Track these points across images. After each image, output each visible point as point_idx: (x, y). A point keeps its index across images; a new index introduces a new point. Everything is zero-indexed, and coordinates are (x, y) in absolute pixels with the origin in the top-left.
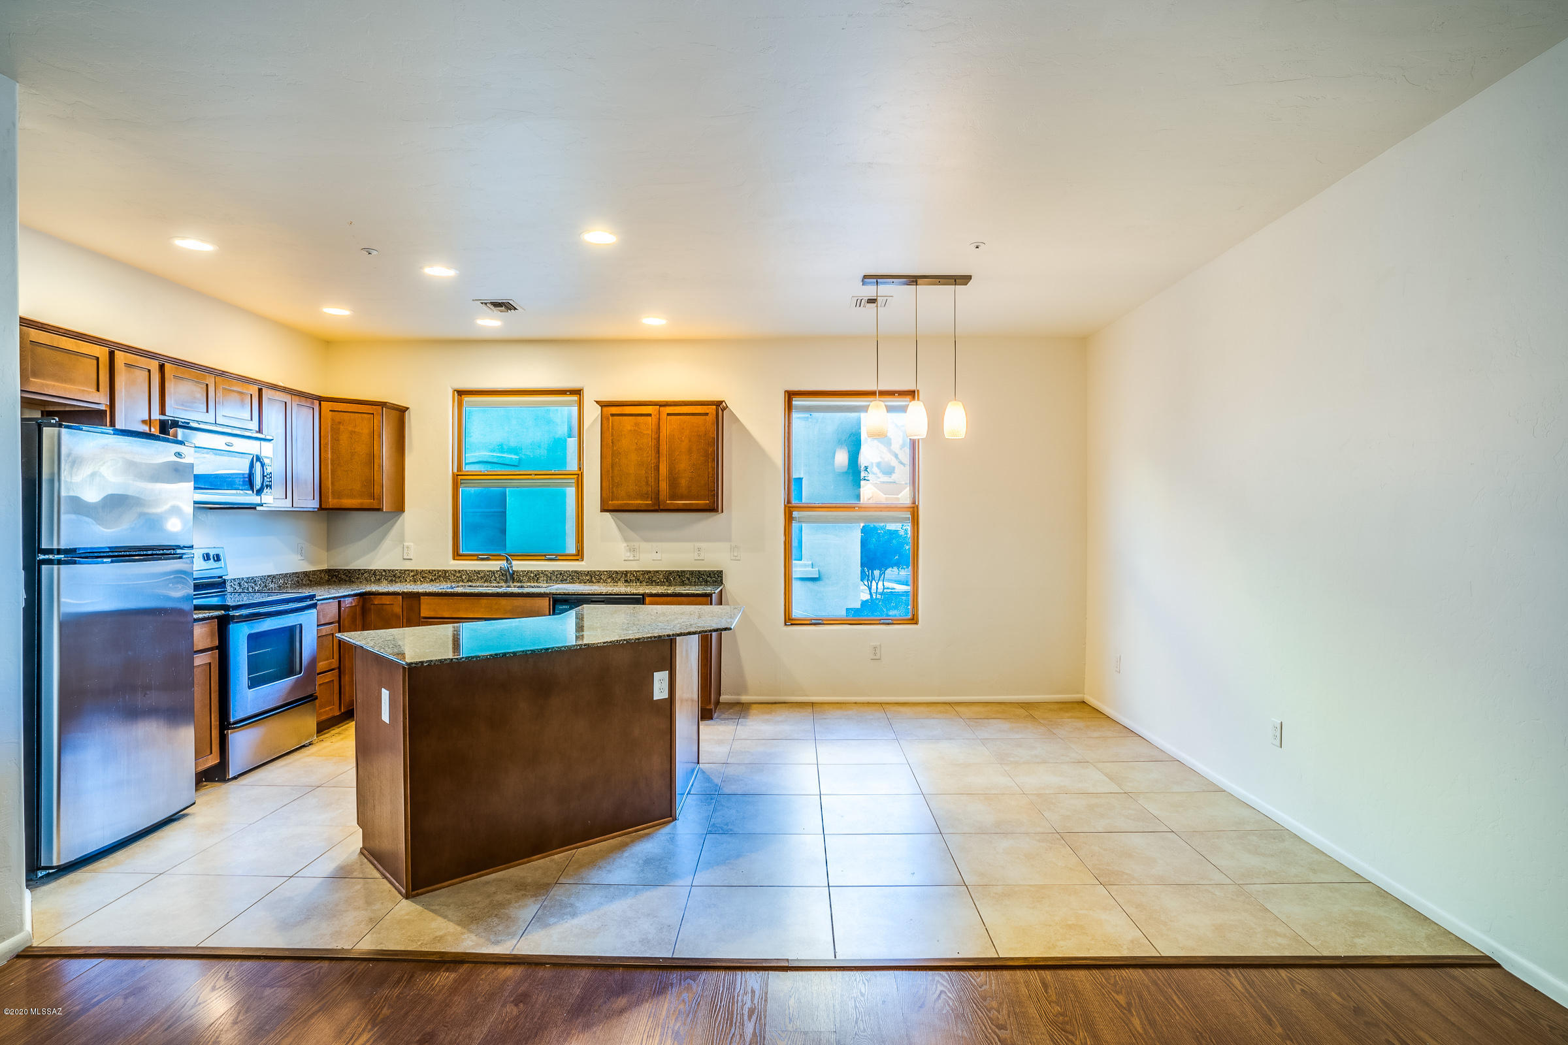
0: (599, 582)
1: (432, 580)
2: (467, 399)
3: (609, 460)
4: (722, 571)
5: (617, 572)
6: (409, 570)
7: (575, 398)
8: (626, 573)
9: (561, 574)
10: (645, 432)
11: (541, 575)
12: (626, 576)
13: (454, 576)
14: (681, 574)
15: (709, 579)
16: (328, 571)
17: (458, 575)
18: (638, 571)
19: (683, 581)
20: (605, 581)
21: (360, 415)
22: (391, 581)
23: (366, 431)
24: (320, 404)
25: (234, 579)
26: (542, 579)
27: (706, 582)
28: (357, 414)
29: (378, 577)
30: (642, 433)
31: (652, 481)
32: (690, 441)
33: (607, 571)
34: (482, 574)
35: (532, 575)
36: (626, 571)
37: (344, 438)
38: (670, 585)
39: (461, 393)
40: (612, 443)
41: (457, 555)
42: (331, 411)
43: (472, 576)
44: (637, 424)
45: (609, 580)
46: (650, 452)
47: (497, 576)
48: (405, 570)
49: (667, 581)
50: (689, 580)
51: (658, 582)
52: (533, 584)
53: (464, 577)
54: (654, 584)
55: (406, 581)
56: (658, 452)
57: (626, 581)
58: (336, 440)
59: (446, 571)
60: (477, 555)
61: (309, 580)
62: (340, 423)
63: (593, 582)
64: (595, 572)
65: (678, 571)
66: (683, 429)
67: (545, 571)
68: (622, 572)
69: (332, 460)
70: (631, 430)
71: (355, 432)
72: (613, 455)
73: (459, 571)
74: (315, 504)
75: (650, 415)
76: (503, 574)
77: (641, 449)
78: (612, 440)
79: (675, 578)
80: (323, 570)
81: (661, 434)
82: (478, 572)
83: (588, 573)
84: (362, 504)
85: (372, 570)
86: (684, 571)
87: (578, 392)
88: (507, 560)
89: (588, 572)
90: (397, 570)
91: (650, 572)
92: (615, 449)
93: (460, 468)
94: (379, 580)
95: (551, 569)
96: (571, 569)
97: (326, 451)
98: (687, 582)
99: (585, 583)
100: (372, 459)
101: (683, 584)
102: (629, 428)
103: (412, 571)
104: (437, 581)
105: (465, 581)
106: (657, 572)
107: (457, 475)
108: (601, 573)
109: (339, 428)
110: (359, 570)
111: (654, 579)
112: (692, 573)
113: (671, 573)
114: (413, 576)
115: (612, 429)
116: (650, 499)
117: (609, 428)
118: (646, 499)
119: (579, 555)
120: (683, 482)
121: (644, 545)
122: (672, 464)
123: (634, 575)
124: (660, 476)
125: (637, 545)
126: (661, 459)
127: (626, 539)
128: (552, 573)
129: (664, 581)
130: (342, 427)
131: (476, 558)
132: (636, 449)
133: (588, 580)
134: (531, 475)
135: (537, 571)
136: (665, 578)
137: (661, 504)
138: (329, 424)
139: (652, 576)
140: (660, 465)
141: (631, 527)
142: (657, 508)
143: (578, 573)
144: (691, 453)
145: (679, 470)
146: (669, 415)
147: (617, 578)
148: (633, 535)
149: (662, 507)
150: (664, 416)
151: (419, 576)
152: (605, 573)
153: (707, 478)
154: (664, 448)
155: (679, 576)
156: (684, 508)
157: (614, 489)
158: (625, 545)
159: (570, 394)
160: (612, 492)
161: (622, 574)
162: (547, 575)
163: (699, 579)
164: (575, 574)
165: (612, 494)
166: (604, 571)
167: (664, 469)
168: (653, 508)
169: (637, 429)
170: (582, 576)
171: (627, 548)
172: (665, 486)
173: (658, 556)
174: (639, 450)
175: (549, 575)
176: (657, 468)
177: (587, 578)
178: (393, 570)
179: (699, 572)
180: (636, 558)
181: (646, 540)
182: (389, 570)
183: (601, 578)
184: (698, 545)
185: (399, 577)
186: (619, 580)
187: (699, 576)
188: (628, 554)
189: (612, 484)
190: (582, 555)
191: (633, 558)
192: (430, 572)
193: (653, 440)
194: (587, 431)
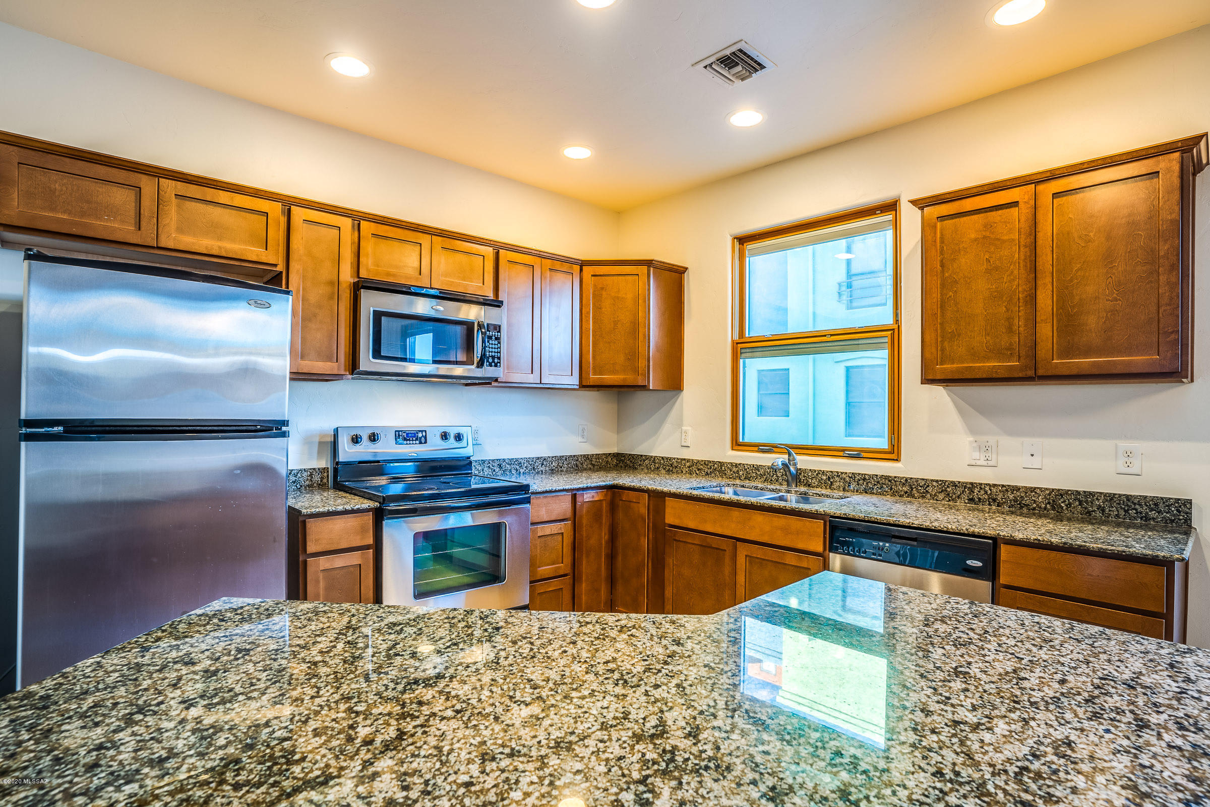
0: (923, 497)
1: (707, 474)
3: (936, 295)
4: (1189, 499)
5: (954, 484)
6: (684, 459)
8: (975, 487)
9: (864, 479)
10: (1005, 238)
11: (837, 479)
12: (971, 491)
13: (731, 471)
14: (1084, 497)
15: (1153, 514)
16: (617, 456)
17: (734, 469)
18: (995, 485)
19: (1089, 513)
20: (933, 497)
21: (623, 277)
22: (669, 471)
23: (630, 296)
24: (581, 270)
25: (493, 461)
26: (838, 484)
27: (1147, 518)
28: (620, 277)
29: (656, 465)
30: (998, 239)
31: (1020, 324)
33: (937, 481)
34: (762, 471)
35: (824, 478)
36: (972, 484)
37: (607, 305)
38: (1058, 518)
40: (942, 266)
41: (737, 444)
42: (593, 275)
44: (988, 227)
45: (941, 496)
46: (1016, 272)
47: (779, 474)
48: (682, 460)
49: (1053, 509)
50: (1103, 511)
51: (1034, 509)
52: (824, 491)
53: (741, 473)
54: (1025, 510)
55: (682, 472)
56: (1034, 270)
57: (971, 500)
58: (598, 308)
59: (721, 464)
60: (759, 445)
61: (592, 464)
62: (602, 289)
63: (913, 496)
64: (917, 480)
65: (1078, 493)
67: (842, 473)
68: (964, 485)
69: (594, 331)
70: (976, 240)
71: (618, 298)
72: (943, 287)
73: (736, 466)
74: (574, 381)
75: (1015, 204)
77: (996, 268)
78: (942, 261)
79: (1070, 504)
80: (610, 454)
81: (1039, 236)
82: (757, 468)
83: (910, 482)
84: (624, 380)
85: (652, 457)
86: (1091, 494)
88: (790, 454)
89: (906, 480)
90: (674, 459)
91: (1017, 489)
92: (946, 275)
93: (741, 334)
94: (658, 468)
95: (849, 470)
96: (880, 473)
97: (588, 321)
98: (1098, 514)
99: (901, 496)
100: (636, 329)
101: (1086, 519)
102: (973, 236)
103: (688, 461)
104: (713, 475)
105: (743, 478)
106: (1033, 490)
107: (738, 343)
108: (927, 483)
109: (601, 294)
110: (641, 456)
111: (1027, 501)
112: (1111, 498)
113: (1061, 493)
114: (689, 467)
115: (942, 242)
116: (1016, 358)
117: (935, 241)
118: (1010, 358)
119: (893, 452)
120: (1092, 322)
121: (1006, 441)
122: (1067, 288)
123: (986, 492)
124: (1038, 314)
125: (992, 440)
126: (1039, 283)
127: (973, 430)
128: (851, 477)
129: (1045, 508)
130: (604, 293)
131: (756, 449)
132: (988, 271)
133: (906, 493)
134: (825, 336)
135: (832, 472)
136: (1049, 503)
137: (1039, 365)
138: (591, 291)
139: (1022, 497)
140: (1038, 293)
141: (985, 410)
142: (1030, 373)
143: (889, 481)
144: (1111, 262)
145: (1081, 299)
146: (1056, 195)
147: (955, 494)
148: (982, 422)
149: (1040, 372)
150: (1046, 199)
151: (694, 468)
152: (935, 484)
153: (1154, 309)
154: (1046, 260)
155: (1081, 503)
156: (1095, 371)
157: (946, 344)
158: (972, 439)
159: (881, 213)
160: (943, 350)
161: (965, 487)
162: (844, 479)
163: (1126, 511)
164: (887, 482)
165: (942, 353)
166: (932, 480)
167: (1045, 299)
168: (1020, 375)
169: (988, 234)
170: (896, 485)
171: (975, 445)
172: (1046, 331)
173: (1036, 462)
174: (993, 270)
175: (848, 479)
176: (1032, 299)
177: (905, 489)
178: (670, 459)
179: (1128, 498)
180: (990, 463)
181: (1012, 433)
182: (667, 458)
183: (927, 491)
184: (1124, 445)
185: (676, 467)
186: (959, 497)
187: (1128, 505)
188: (976, 455)
189: (943, 337)
190: (899, 454)
191: (985, 463)
192: (706, 463)
193: (1022, 249)
194: (905, 262)
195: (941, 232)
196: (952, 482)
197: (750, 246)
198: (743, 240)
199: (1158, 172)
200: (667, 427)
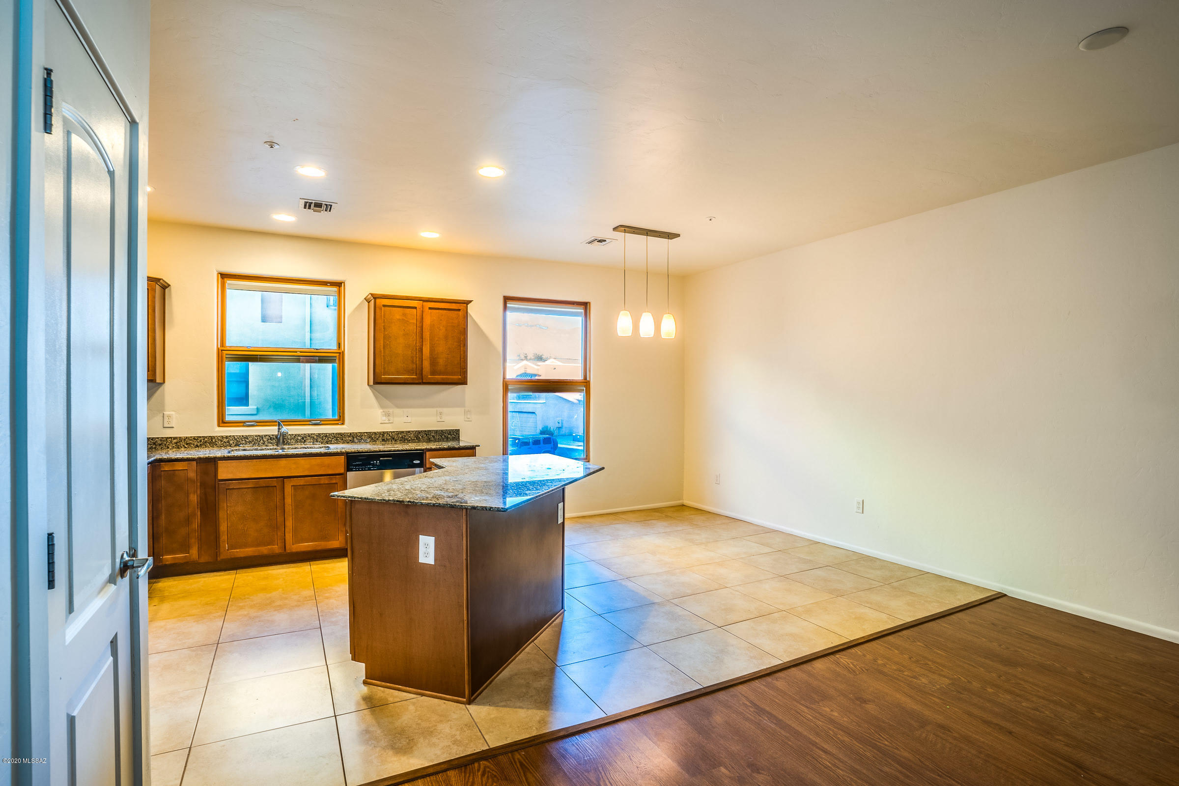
0: (360, 442)
1: (197, 446)
2: (229, 282)
3: (381, 342)
4: (459, 430)
5: (375, 433)
6: (171, 438)
7: (335, 289)
9: (326, 436)
10: (411, 321)
11: (308, 438)
12: (383, 436)
13: (221, 441)
14: (427, 433)
15: (449, 436)
17: (225, 440)
18: (394, 432)
19: (429, 439)
20: (365, 441)
26: (308, 441)
27: (447, 438)
30: (408, 322)
31: (416, 360)
32: (446, 330)
33: (367, 433)
34: (250, 439)
35: (300, 438)
36: (383, 432)
38: (419, 442)
39: (224, 276)
40: (384, 328)
43: (238, 441)
44: (404, 315)
45: (369, 440)
46: (415, 337)
47: (265, 440)
48: (167, 438)
49: (417, 439)
50: (434, 437)
51: (410, 440)
52: (300, 446)
53: (231, 442)
54: (406, 441)
55: (168, 448)
56: (422, 338)
57: (383, 440)
59: (212, 438)
60: (244, 422)
63: (354, 442)
64: (356, 433)
65: (426, 431)
66: (441, 320)
67: (312, 434)
68: (380, 433)
70: (399, 319)
72: (384, 338)
73: (227, 437)
75: (415, 308)
76: (271, 438)
77: (407, 334)
78: (384, 326)
79: (423, 436)
81: (424, 324)
82: (246, 437)
86: (430, 431)
87: (339, 284)
89: (351, 434)
90: (158, 438)
91: (403, 432)
92: (386, 333)
93: (223, 345)
95: (316, 432)
96: (335, 432)
98: (433, 439)
99: (348, 442)
101: (429, 441)
102: (398, 317)
103: (175, 438)
104: (203, 447)
105: (233, 445)
106: (409, 432)
107: (221, 351)
108: (361, 434)
111: (407, 437)
112: (436, 432)
113: (419, 432)
114: (176, 443)
115: (384, 317)
116: (415, 374)
117: (381, 316)
118: (412, 374)
119: (340, 420)
120: (441, 361)
121: (397, 411)
122: (433, 347)
123: (390, 435)
124: (423, 356)
125: (391, 410)
126: (424, 343)
127: (382, 406)
128: (318, 436)
129: (414, 439)
131: (242, 424)
132: (404, 335)
133: (351, 440)
134: (297, 352)
135: (305, 434)
136: (415, 437)
137: (424, 378)
139: (405, 436)
140: (423, 348)
141: (387, 396)
142: (421, 381)
143: (341, 435)
144: (447, 339)
145: (438, 352)
146: (430, 308)
147: (375, 437)
148: (387, 402)
149: (425, 381)
150: (426, 309)
151: (183, 443)
152: (366, 434)
153: (459, 359)
154: (427, 335)
155: (426, 435)
156: (442, 381)
157: (386, 365)
158: (382, 411)
159: (330, 285)
160: (384, 369)
161: (380, 434)
162: (313, 437)
163: (441, 436)
164: (340, 436)
166: (364, 433)
167: (426, 351)
168: (417, 382)
169: (404, 318)
170: (345, 437)
171: (383, 413)
172: (427, 364)
173: (409, 420)
175: (315, 437)
176: (421, 350)
177: (350, 439)
178: (153, 438)
179: (442, 431)
180: (390, 422)
181: (398, 407)
183: (362, 439)
184: (440, 410)
185: (160, 445)
186: (377, 439)
187: (442, 434)
188: (384, 418)
189: (384, 362)
190: (344, 420)
191: (388, 422)
192: (196, 439)
193: (418, 328)
194: (348, 317)
195: (384, 313)
199: (460, 310)
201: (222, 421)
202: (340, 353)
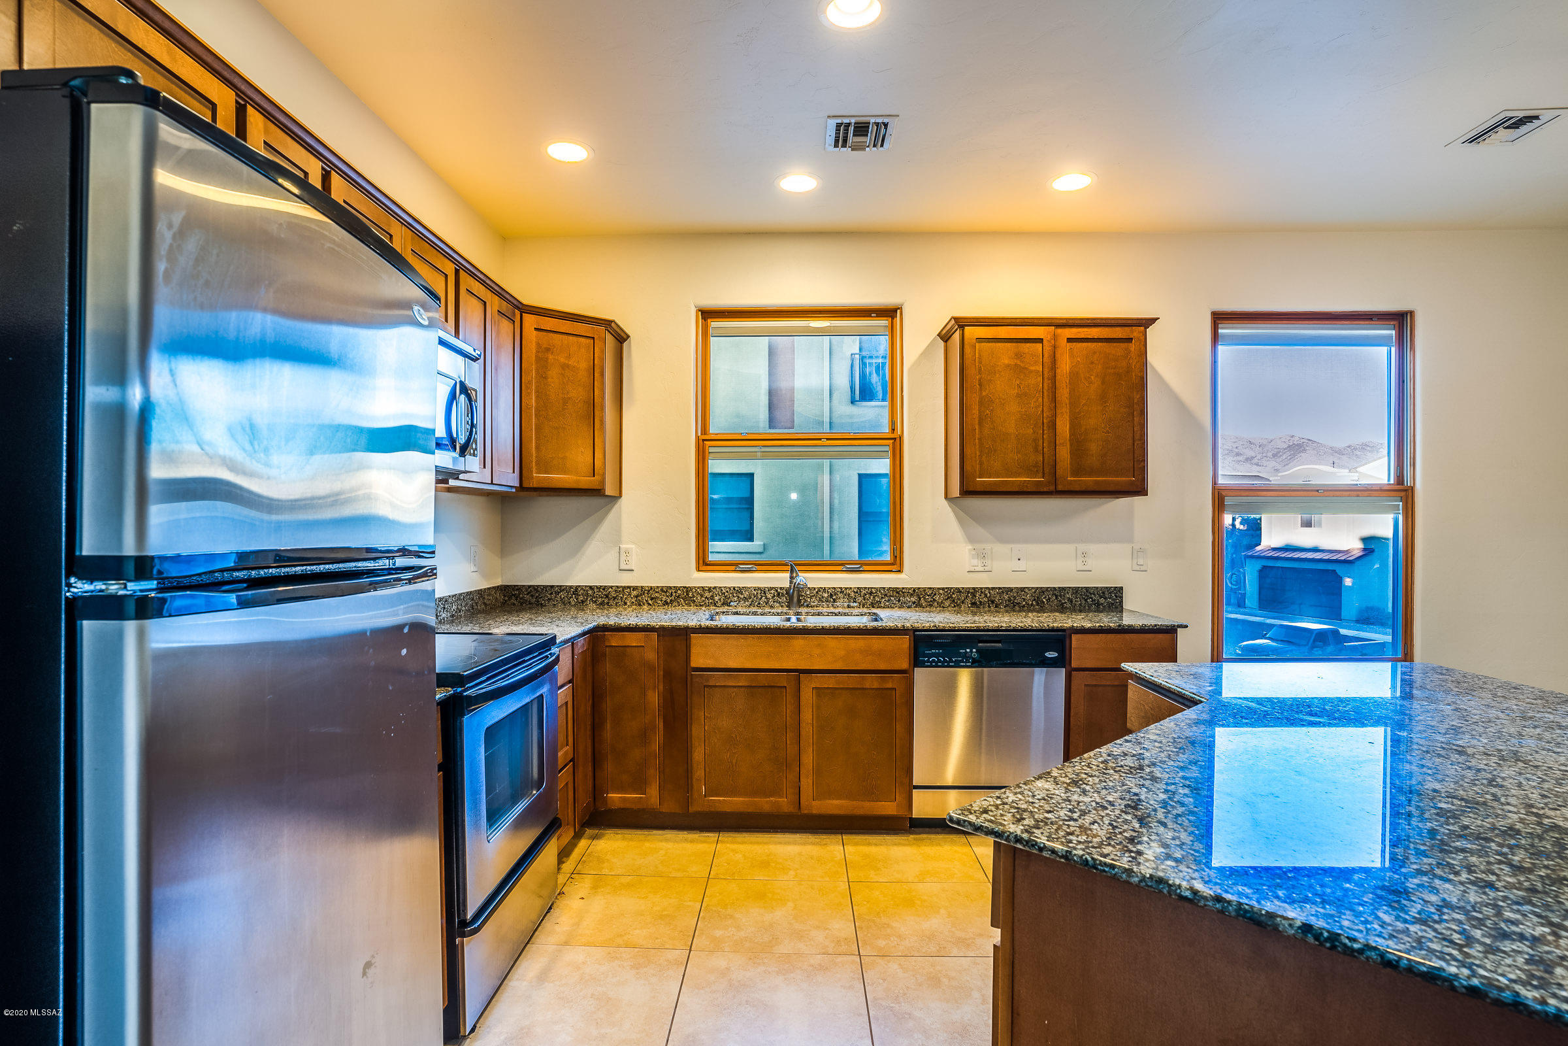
0: (931, 605)
1: (666, 603)
3: (975, 412)
4: (1121, 588)
5: (959, 590)
6: (629, 587)
7: (884, 322)
8: (974, 591)
9: (871, 593)
10: (1032, 368)
11: (841, 595)
12: (974, 595)
13: (702, 596)
14: (1059, 592)
15: (1102, 600)
16: (504, 589)
17: (707, 594)
18: (993, 589)
19: (1062, 604)
20: (940, 605)
21: (575, 339)
22: (602, 604)
23: (583, 365)
24: (521, 319)
26: (842, 602)
27: (1098, 605)
28: (571, 338)
29: (581, 598)
30: (1026, 368)
31: (1043, 445)
32: (1103, 383)
33: (943, 589)
34: (746, 594)
35: (826, 595)
36: (974, 588)
37: (554, 374)
38: (1042, 609)
40: (980, 385)
42: (536, 329)
43: (725, 598)
44: (1019, 355)
45: (947, 603)
46: (1040, 399)
47: (769, 596)
48: (624, 588)
49: (1038, 604)
50: (1072, 602)
51: (1024, 606)
53: (716, 598)
54: (1017, 608)
55: (626, 604)
56: (1054, 399)
57: (973, 604)
58: (540, 378)
59: (688, 589)
60: (736, 565)
62: (548, 350)
63: (921, 606)
64: (924, 589)
65: (1053, 588)
66: (1092, 363)
67: (846, 589)
68: (968, 590)
69: (537, 410)
70: (1009, 364)
71: (568, 366)
72: (981, 403)
73: (710, 590)
74: (512, 480)
75: (1040, 341)
76: (779, 594)
77: (1025, 394)
78: (979, 380)
79: (1049, 599)
80: (500, 588)
81: (1058, 371)
82: (739, 591)
83: (915, 592)
85: (571, 587)
86: (1064, 589)
87: (890, 313)
88: (792, 570)
89: (915, 590)
90: (611, 587)
91: (1011, 590)
92: (984, 394)
93: (705, 430)
94: (583, 602)
95: (855, 585)
96: (887, 586)
97: (529, 395)
98: (1068, 605)
99: (909, 607)
101: (1062, 609)
102: (1006, 362)
103: (635, 588)
105: (719, 604)
106: (1023, 589)
107: (703, 440)
108: (934, 591)
109: (547, 359)
110: (552, 587)
111: (1018, 600)
112: (1076, 590)
113: (1043, 591)
114: (637, 597)
115: (980, 362)
116: (1041, 474)
117: (975, 361)
118: (1035, 474)
119: (896, 564)
120: (1094, 447)
121: (1000, 548)
122: (1076, 418)
123: (986, 595)
124: (1057, 439)
125: (988, 547)
126: (1058, 411)
127: (971, 539)
128: (857, 592)
129: (1032, 605)
130: (551, 357)
131: (733, 568)
132: (1018, 396)
133: (914, 603)
134: (820, 439)
135: (834, 588)
136: (1035, 600)
137: (1058, 482)
138: (534, 351)
139: (1015, 597)
140: (1057, 420)
141: (983, 520)
142: (1052, 488)
143: (897, 592)
144: (1105, 402)
145: (1086, 429)
146: (1070, 340)
147: (959, 599)
148: (980, 531)
149: (1060, 488)
150: (1063, 342)
151: (645, 597)
152: (941, 591)
153: (1131, 442)
154: (1063, 393)
155: (1056, 596)
156: (1096, 488)
157: (984, 456)
158: (970, 547)
159: (877, 316)
160: (981, 464)
161: (968, 592)
162: (849, 595)
163: (1086, 600)
164: (895, 593)
165: (981, 467)
166: (939, 589)
167: (1064, 427)
168: (1042, 489)
169: (1019, 363)
170: (904, 596)
171: (974, 552)
172: (1064, 454)
173: (1022, 565)
174: (1022, 396)
175: (852, 594)
176: (1054, 425)
177: (913, 599)
178: (605, 588)
179: (1087, 589)
180: (987, 569)
181: (1002, 540)
182: (599, 588)
183: (934, 600)
184: (1082, 547)
185: (614, 598)
186: (963, 603)
187: (1087, 596)
188: (975, 562)
189: (981, 452)
190: (901, 564)
191: (982, 569)
192: (664, 590)
193: (1046, 380)
194: (910, 370)
195: (979, 353)
196: (956, 589)
197: (714, 324)
198: (707, 314)
199: (1132, 339)
200: (594, 545)
201: (703, 563)
202: (895, 439)
